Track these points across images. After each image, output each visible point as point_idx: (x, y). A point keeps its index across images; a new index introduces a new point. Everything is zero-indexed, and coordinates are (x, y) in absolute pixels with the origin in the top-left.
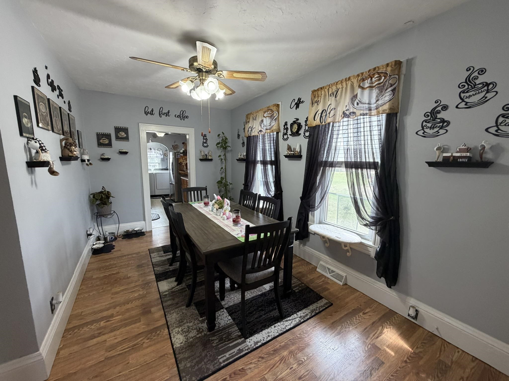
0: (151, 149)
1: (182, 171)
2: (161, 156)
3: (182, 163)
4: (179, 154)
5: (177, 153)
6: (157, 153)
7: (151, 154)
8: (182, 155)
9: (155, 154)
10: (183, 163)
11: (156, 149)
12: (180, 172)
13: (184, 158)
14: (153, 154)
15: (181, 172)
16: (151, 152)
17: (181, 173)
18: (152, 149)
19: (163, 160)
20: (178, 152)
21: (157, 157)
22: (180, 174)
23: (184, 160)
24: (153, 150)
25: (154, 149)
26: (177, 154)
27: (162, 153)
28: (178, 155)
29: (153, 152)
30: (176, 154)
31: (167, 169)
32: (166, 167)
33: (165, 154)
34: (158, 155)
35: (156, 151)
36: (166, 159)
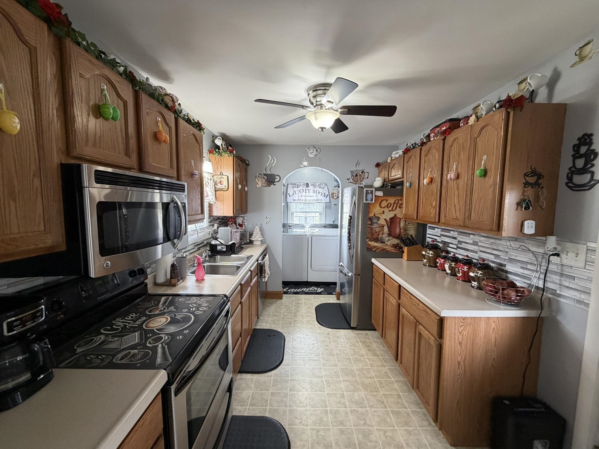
0: (307, 186)
1: (377, 240)
2: (325, 198)
3: (379, 218)
4: (372, 192)
5: (365, 189)
6: (318, 192)
7: (308, 194)
8: (380, 194)
9: (315, 195)
10: (383, 217)
11: (317, 184)
12: (370, 243)
13: (384, 204)
14: (312, 194)
15: (373, 244)
16: (307, 191)
17: (375, 247)
18: (310, 184)
19: (328, 206)
20: (371, 186)
21: (317, 200)
22: (369, 249)
23: (386, 210)
24: (311, 187)
25: (314, 185)
26: (367, 192)
27: (327, 193)
28: (369, 196)
29: (311, 191)
30: (363, 192)
31: (336, 226)
32: (333, 220)
33: (333, 193)
34: (320, 197)
35: (317, 189)
36: (335, 205)
